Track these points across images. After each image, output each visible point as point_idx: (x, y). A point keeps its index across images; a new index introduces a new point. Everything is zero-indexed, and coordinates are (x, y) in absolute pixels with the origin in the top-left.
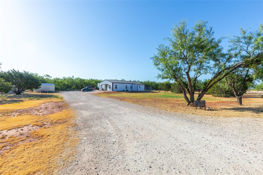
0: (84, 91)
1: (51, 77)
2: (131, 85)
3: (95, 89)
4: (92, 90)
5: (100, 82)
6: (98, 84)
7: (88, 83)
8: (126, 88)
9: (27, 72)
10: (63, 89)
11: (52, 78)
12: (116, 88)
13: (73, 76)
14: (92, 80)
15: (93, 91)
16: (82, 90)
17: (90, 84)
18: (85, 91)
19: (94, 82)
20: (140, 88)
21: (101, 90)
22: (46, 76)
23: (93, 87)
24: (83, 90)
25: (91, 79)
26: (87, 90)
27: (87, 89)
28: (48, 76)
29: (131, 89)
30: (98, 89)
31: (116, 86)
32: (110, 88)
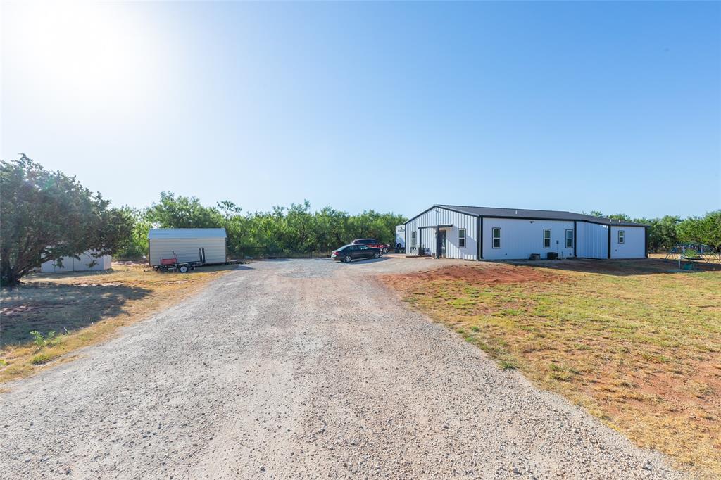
0: (343, 261)
1: (240, 209)
2: (570, 225)
3: (385, 251)
4: (377, 255)
5: (401, 221)
6: (398, 228)
7: (358, 227)
8: (547, 243)
9: (168, 195)
10: (270, 249)
11: (243, 214)
12: (497, 243)
13: (307, 204)
14: (372, 214)
15: (379, 259)
16: (333, 256)
17: (367, 228)
18: (348, 258)
19: (379, 223)
20: (621, 240)
21: (416, 253)
22: (222, 205)
23: (378, 239)
24: (339, 254)
25: (368, 211)
26: (354, 254)
27: (357, 249)
28: (230, 205)
29: (571, 250)
30: (400, 249)
31: (497, 232)
32: (462, 243)
